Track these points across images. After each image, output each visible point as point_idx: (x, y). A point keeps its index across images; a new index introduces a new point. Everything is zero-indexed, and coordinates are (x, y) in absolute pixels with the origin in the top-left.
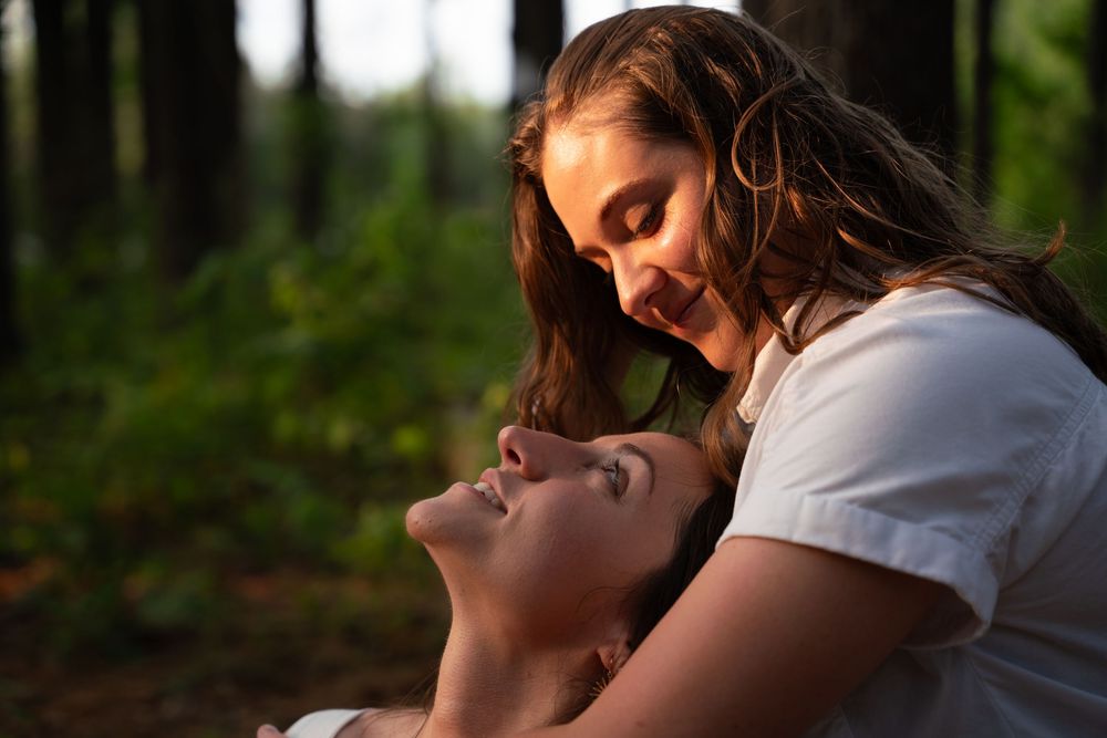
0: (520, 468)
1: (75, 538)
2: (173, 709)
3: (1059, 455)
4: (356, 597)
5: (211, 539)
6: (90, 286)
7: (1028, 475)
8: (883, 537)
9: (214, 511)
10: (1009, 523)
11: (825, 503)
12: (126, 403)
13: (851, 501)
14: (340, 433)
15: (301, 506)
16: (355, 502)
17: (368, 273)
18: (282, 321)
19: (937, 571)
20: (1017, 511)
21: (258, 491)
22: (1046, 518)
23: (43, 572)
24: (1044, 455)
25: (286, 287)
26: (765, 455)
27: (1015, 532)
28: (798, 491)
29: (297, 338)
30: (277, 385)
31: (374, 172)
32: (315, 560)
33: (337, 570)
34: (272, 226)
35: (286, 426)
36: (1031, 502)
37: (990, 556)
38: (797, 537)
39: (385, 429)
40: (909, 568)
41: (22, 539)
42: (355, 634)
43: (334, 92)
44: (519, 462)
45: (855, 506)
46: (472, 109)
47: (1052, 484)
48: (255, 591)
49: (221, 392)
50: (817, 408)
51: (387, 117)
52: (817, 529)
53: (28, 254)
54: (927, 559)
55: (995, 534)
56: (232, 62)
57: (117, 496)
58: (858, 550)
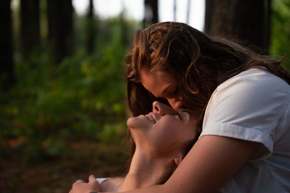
0: (159, 112)
1: (30, 131)
2: (55, 176)
3: (287, 108)
4: (103, 148)
5: (65, 132)
6: (34, 66)
7: (279, 113)
8: (243, 132)
9: (65, 125)
10: (275, 126)
11: (227, 124)
12: (43, 97)
13: (233, 124)
14: (99, 105)
15: (88, 124)
16: (102, 123)
17: (106, 64)
18: (84, 76)
19: (258, 139)
20: (277, 123)
21: (77, 120)
22: (284, 124)
23: (21, 140)
24: (283, 108)
25: (85, 67)
26: (210, 114)
27: (276, 128)
28: (219, 122)
29: (88, 80)
30: (83, 92)
31: (107, 37)
32: (92, 139)
33: (97, 141)
34: (81, 52)
35: (85, 103)
36: (280, 120)
37: (271, 135)
38: (220, 134)
39: (111, 104)
40: (250, 140)
41: (16, 132)
42: (102, 158)
43: (97, 17)
44: (158, 110)
45: (234, 125)
46: (133, 22)
47: (285, 115)
48: (76, 146)
49: (67, 94)
50: (222, 101)
51: (111, 23)
52: (225, 132)
53: (18, 58)
54: (255, 137)
55: (272, 129)
56: (71, 8)
57: (41, 121)
58: (236, 136)
